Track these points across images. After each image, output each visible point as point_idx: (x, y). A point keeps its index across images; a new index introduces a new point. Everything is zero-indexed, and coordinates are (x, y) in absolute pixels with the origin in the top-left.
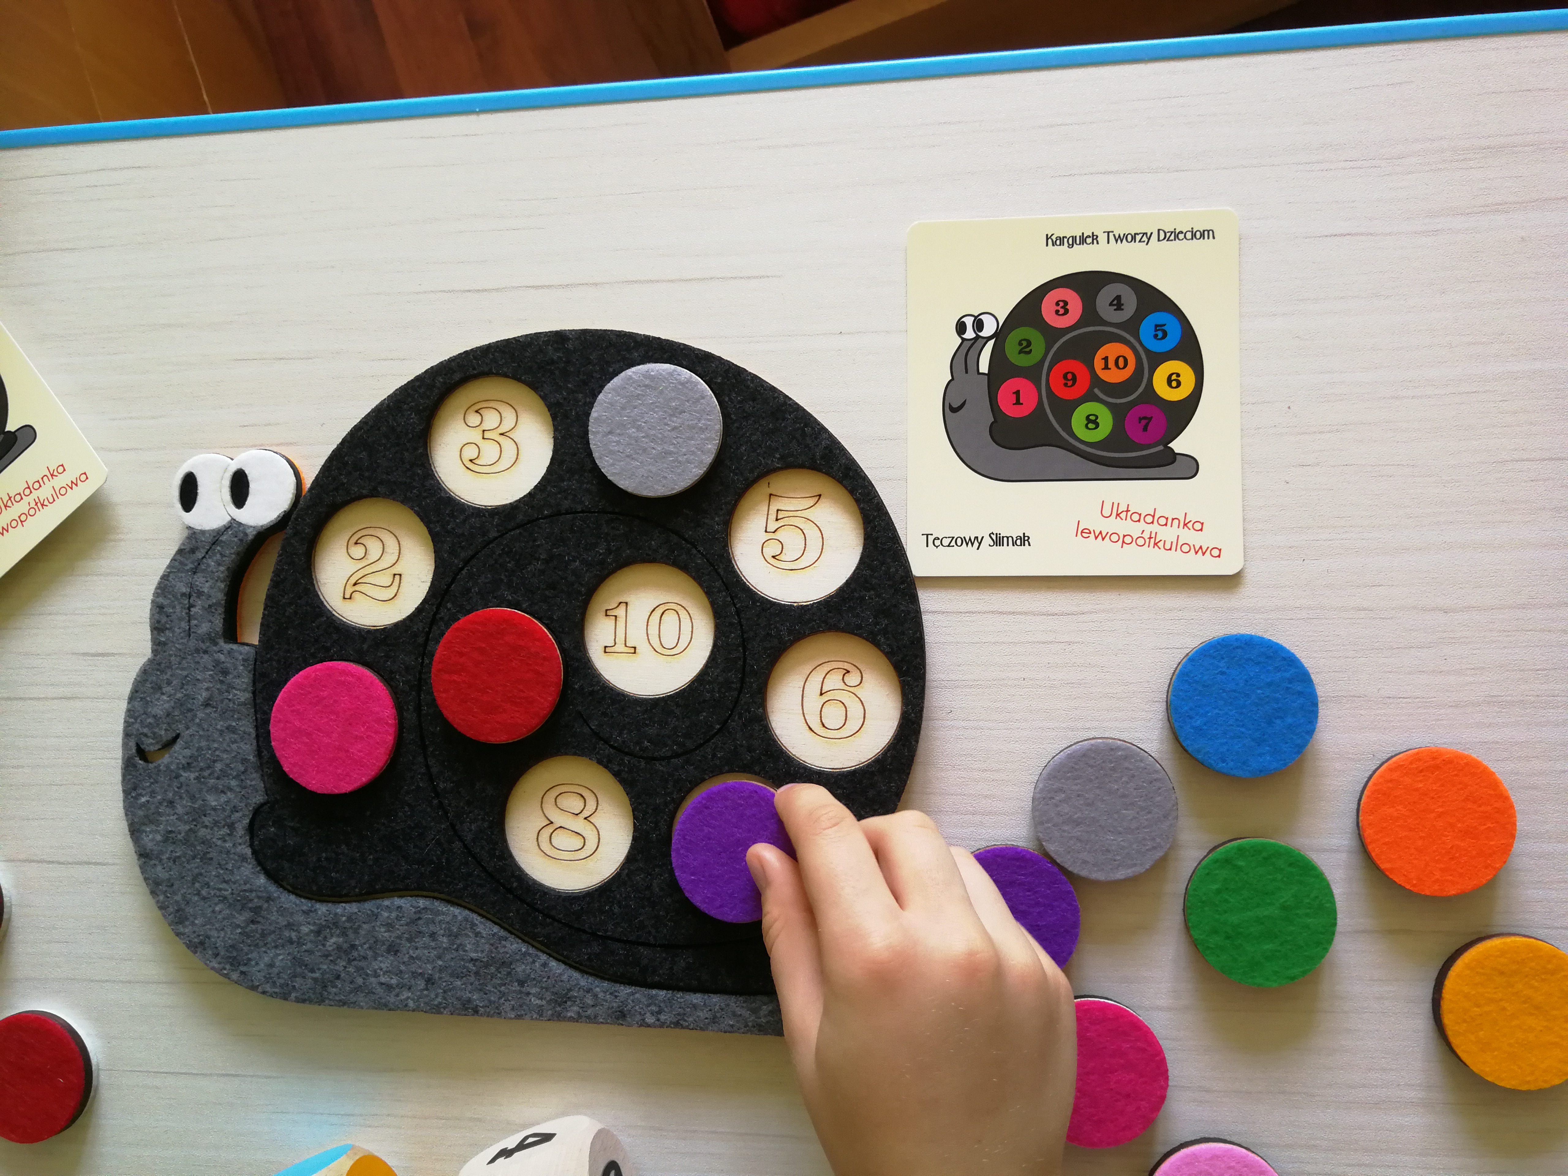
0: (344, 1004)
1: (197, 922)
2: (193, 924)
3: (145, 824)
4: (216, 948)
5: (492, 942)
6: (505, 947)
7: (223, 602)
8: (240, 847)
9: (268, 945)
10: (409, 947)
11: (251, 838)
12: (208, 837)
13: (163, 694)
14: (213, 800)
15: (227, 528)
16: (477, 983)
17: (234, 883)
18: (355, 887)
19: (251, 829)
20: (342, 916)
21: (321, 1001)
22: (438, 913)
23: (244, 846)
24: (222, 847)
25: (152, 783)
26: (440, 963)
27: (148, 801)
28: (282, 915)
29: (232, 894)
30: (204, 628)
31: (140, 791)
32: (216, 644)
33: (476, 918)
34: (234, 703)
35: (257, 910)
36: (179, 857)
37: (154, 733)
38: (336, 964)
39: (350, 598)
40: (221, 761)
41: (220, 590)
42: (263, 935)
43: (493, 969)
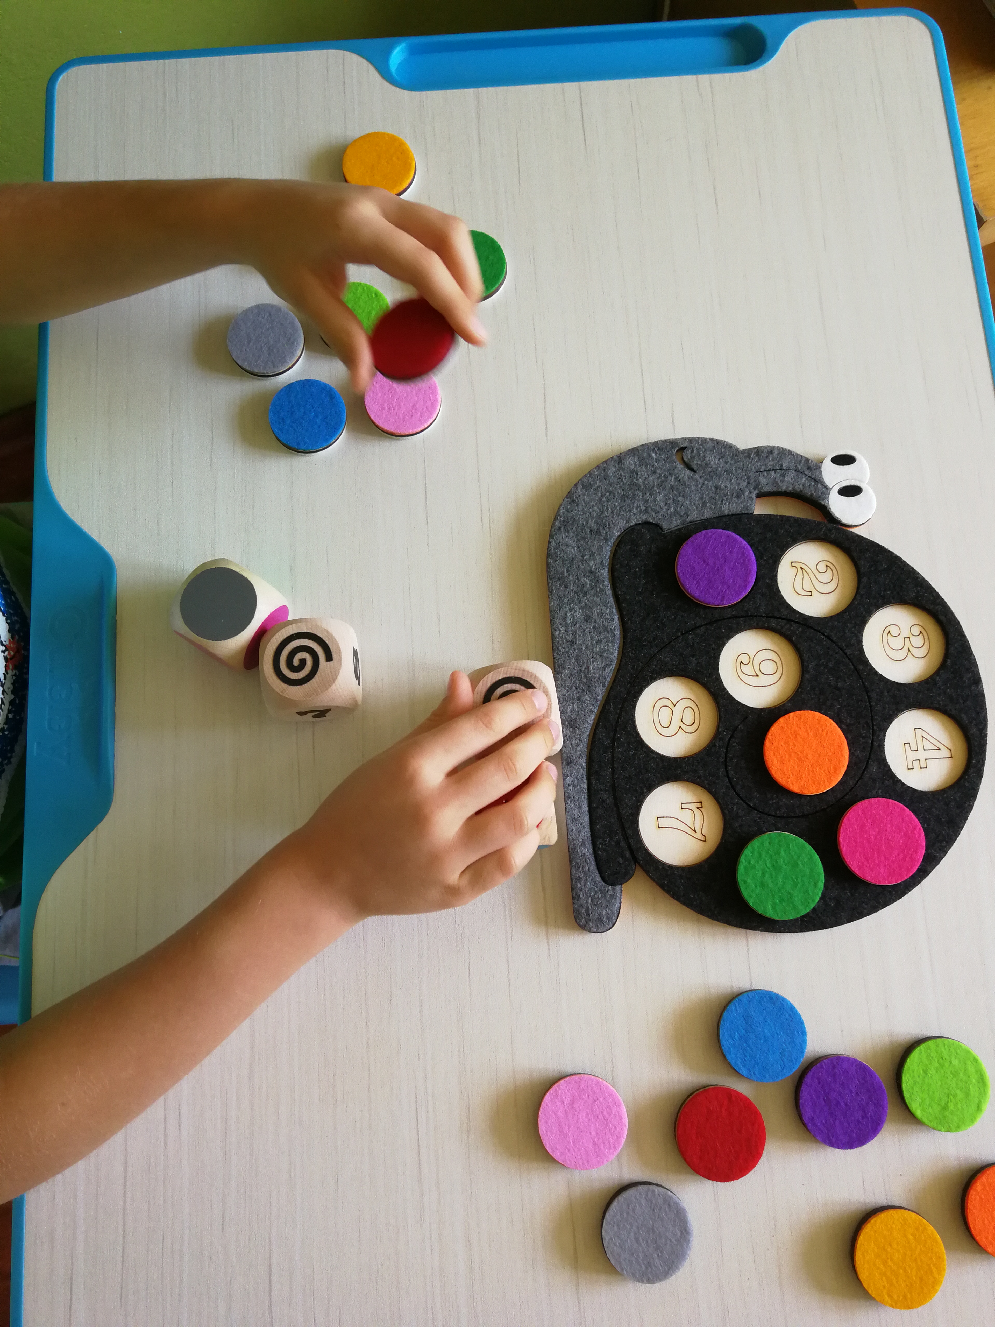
0: (551, 592)
1: (586, 496)
2: (584, 495)
3: (639, 458)
4: (572, 511)
5: (601, 678)
6: (599, 686)
7: (780, 490)
8: (634, 518)
9: (579, 542)
10: (590, 628)
11: (640, 524)
12: (637, 498)
13: (719, 460)
14: (660, 498)
15: (826, 487)
16: (575, 671)
17: (612, 517)
18: (621, 592)
19: (646, 523)
20: (603, 585)
21: (549, 577)
22: (613, 642)
23: (635, 520)
24: (633, 508)
25: (664, 460)
26: (584, 648)
27: (652, 458)
28: (598, 549)
29: (606, 516)
30: (763, 481)
31: (658, 452)
32: (754, 489)
33: (613, 666)
34: (720, 504)
35: (598, 533)
36: (622, 481)
37: (694, 457)
38: (574, 584)
39: (792, 566)
40: (684, 500)
41: (787, 487)
42: (584, 538)
43: (585, 681)
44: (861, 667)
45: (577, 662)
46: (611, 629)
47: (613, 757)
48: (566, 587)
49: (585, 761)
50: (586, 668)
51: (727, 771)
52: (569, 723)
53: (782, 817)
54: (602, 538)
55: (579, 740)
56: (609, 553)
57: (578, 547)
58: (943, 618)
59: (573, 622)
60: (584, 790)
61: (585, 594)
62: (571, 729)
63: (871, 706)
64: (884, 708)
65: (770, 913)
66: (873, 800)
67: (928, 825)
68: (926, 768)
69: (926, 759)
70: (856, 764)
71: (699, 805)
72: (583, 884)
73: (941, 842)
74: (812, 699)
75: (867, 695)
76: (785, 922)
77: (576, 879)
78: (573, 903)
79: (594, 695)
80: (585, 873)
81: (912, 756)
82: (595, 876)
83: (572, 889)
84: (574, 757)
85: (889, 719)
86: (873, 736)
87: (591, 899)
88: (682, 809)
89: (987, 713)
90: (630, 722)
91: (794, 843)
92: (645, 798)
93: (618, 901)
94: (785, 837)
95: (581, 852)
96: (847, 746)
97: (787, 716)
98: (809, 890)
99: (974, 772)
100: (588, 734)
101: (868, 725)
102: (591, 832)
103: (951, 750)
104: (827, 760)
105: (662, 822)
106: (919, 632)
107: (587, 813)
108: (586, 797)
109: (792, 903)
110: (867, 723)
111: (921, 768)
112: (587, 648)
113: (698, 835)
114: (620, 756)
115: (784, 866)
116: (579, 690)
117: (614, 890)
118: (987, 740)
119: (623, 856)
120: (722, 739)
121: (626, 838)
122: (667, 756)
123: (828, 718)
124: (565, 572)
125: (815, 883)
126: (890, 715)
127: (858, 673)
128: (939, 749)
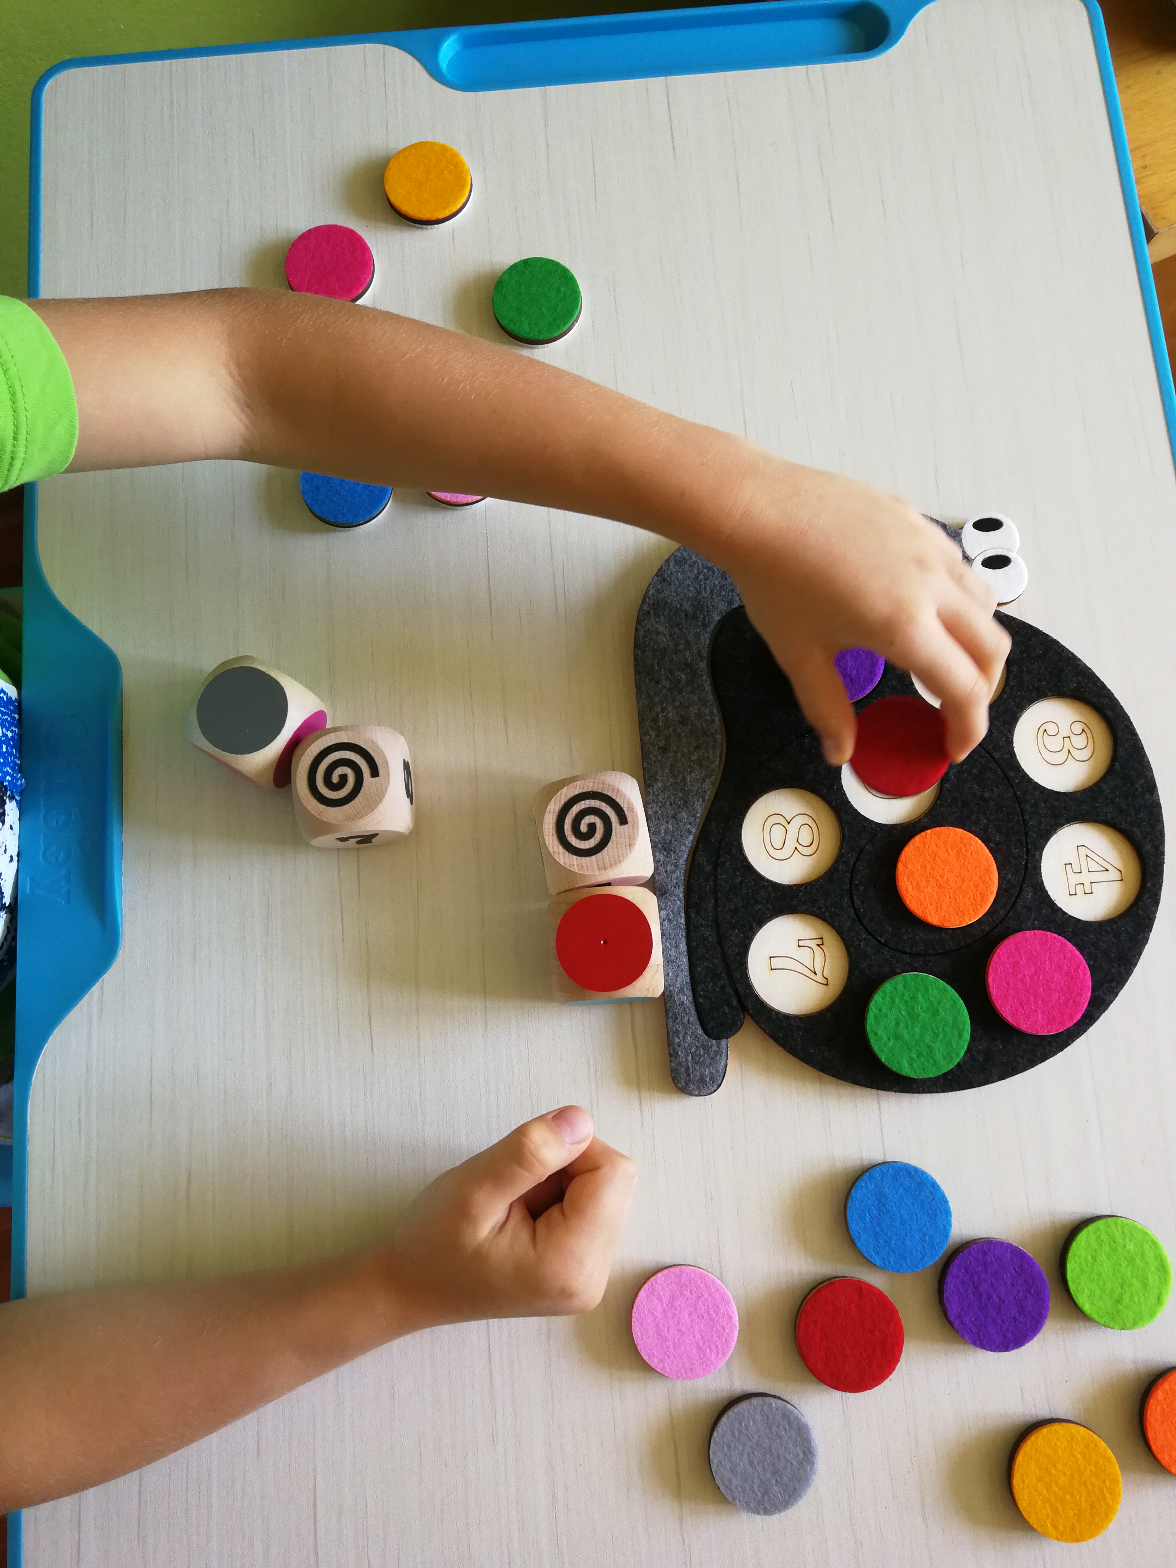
0: (639, 690)
1: (679, 574)
5: (700, 791)
9: (671, 629)
10: (686, 732)
16: (669, 784)
18: (723, 688)
20: (701, 680)
21: (638, 672)
22: (714, 748)
26: (679, 756)
28: (695, 637)
29: (704, 597)
33: (715, 777)
42: (678, 624)
44: (1012, 774)
45: (671, 773)
46: (712, 733)
47: (715, 885)
48: (658, 683)
49: (682, 891)
50: (681, 781)
51: (853, 902)
52: (662, 846)
53: (918, 955)
54: (700, 624)
55: (676, 866)
56: (708, 641)
57: (671, 635)
58: (1109, 713)
59: (666, 725)
60: (682, 926)
61: (681, 691)
62: (665, 853)
63: (1024, 820)
64: (1040, 822)
65: (906, 1070)
66: (1028, 933)
67: (1095, 961)
68: (1092, 893)
69: (1091, 883)
70: (1006, 890)
71: (819, 942)
72: (681, 1038)
73: (1111, 981)
74: (954, 812)
75: (1020, 808)
76: (924, 1081)
77: (673, 1033)
78: (671, 1061)
79: (693, 812)
80: (684, 1025)
81: (1074, 879)
82: (696, 1029)
83: (669, 1045)
84: (670, 886)
85: (1046, 836)
86: (1027, 856)
87: (692, 1057)
88: (799, 946)
89: (1163, 826)
90: (735, 843)
91: (934, 987)
92: (754, 934)
93: (724, 1058)
94: (922, 979)
95: (680, 999)
96: (995, 868)
97: (923, 833)
98: (953, 1042)
99: (1149, 898)
100: (685, 858)
101: (1021, 843)
102: (690, 976)
103: (1120, 871)
104: (972, 886)
105: (776, 963)
106: (1081, 731)
107: (685, 953)
108: (684, 934)
109: (932, 1058)
110: (1020, 841)
111: (1085, 893)
112: (683, 755)
113: (819, 978)
114: (724, 884)
115: (922, 1013)
116: (674, 806)
117: (719, 1045)
118: (1164, 859)
119: (729, 1005)
120: (846, 863)
121: (732, 982)
122: (780, 884)
123: (972, 836)
124: (656, 666)
125: (959, 1034)
126: (1047, 831)
127: (1008, 780)
128: (1107, 870)
